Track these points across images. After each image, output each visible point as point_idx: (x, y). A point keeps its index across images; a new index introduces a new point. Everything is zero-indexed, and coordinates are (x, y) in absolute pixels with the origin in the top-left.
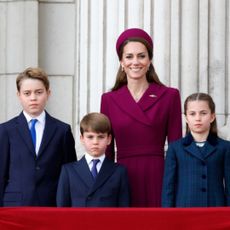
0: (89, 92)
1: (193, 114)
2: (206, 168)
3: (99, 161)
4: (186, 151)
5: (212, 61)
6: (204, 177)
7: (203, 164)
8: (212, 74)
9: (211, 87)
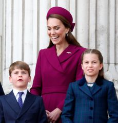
0: (12, 47)
1: (87, 62)
2: (93, 102)
3: (23, 93)
4: (80, 89)
5: (98, 25)
6: (91, 108)
7: (92, 99)
8: (98, 35)
9: (98, 44)
